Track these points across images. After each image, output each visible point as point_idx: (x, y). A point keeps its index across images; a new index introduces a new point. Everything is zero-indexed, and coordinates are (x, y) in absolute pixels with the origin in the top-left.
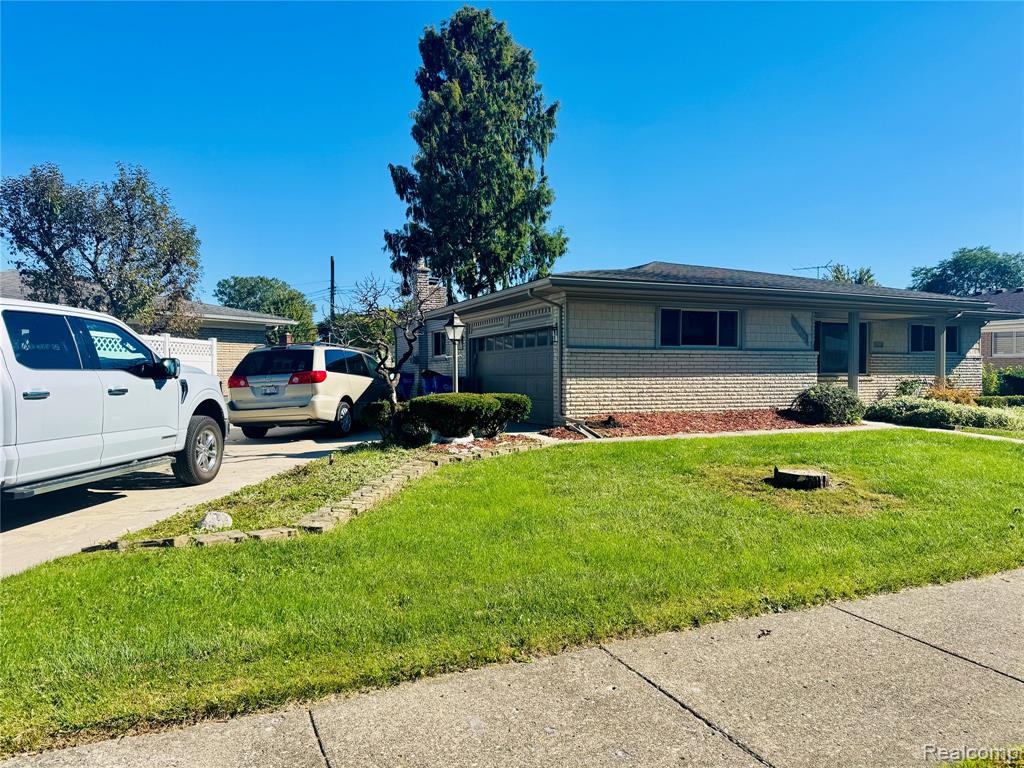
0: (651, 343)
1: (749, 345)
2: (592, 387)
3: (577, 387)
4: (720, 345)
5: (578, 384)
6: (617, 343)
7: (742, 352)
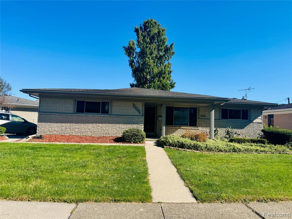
0: (72, 112)
1: (113, 113)
2: (47, 125)
3: (41, 125)
4: (101, 113)
5: (41, 124)
6: (58, 111)
7: (110, 116)
